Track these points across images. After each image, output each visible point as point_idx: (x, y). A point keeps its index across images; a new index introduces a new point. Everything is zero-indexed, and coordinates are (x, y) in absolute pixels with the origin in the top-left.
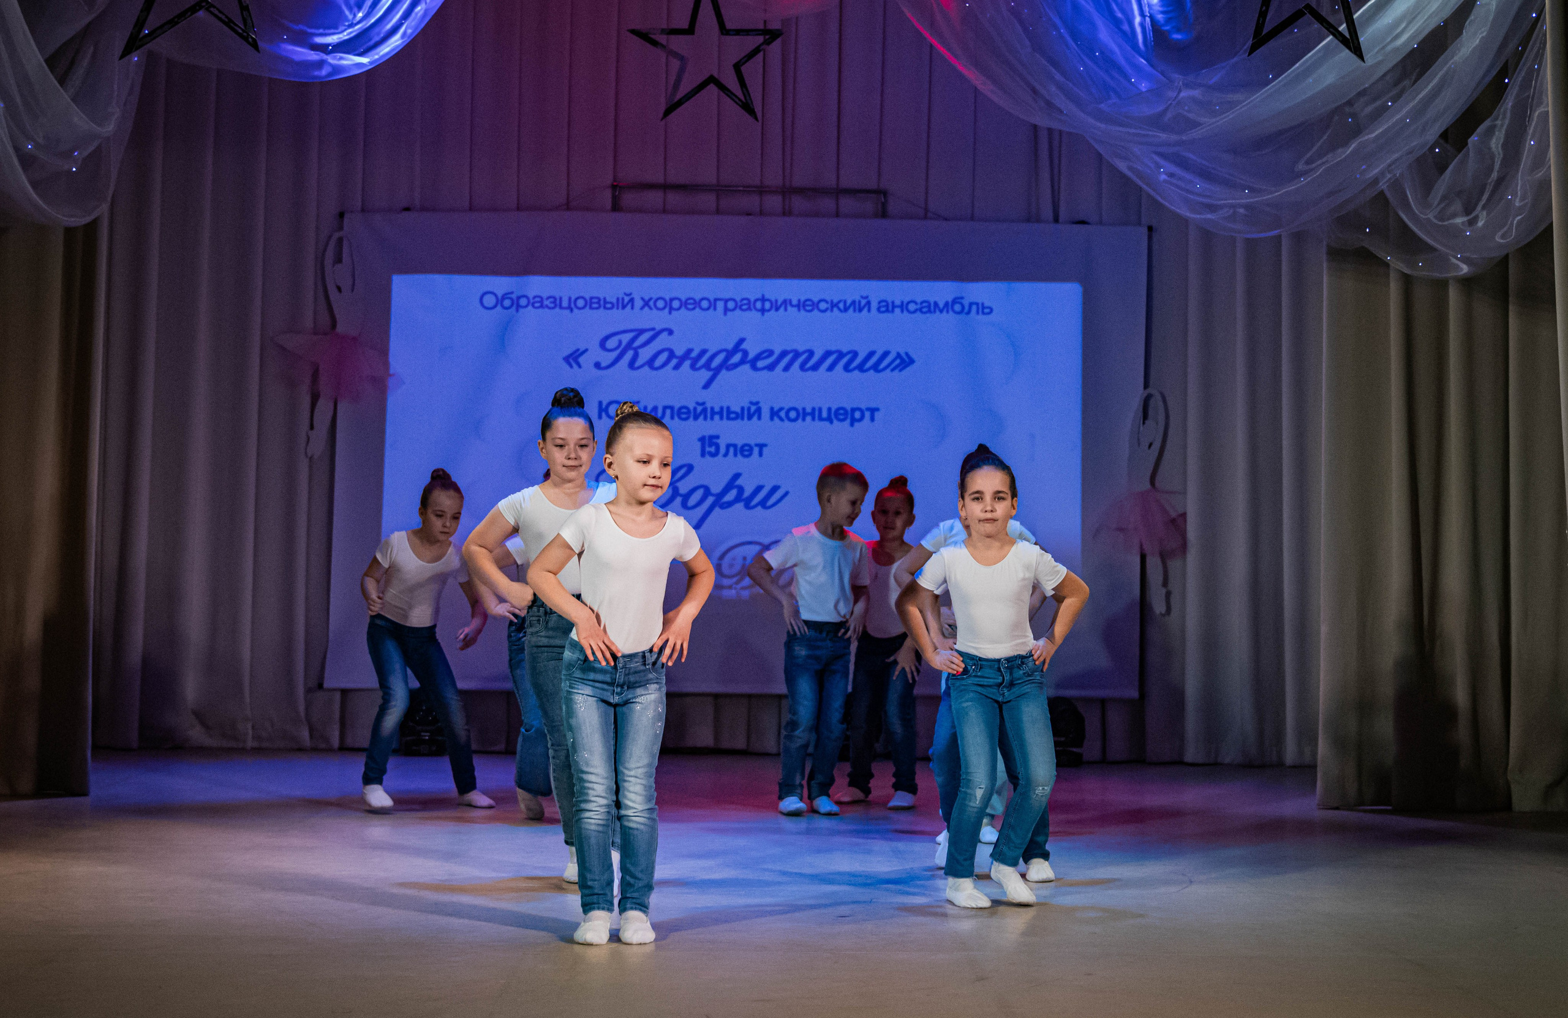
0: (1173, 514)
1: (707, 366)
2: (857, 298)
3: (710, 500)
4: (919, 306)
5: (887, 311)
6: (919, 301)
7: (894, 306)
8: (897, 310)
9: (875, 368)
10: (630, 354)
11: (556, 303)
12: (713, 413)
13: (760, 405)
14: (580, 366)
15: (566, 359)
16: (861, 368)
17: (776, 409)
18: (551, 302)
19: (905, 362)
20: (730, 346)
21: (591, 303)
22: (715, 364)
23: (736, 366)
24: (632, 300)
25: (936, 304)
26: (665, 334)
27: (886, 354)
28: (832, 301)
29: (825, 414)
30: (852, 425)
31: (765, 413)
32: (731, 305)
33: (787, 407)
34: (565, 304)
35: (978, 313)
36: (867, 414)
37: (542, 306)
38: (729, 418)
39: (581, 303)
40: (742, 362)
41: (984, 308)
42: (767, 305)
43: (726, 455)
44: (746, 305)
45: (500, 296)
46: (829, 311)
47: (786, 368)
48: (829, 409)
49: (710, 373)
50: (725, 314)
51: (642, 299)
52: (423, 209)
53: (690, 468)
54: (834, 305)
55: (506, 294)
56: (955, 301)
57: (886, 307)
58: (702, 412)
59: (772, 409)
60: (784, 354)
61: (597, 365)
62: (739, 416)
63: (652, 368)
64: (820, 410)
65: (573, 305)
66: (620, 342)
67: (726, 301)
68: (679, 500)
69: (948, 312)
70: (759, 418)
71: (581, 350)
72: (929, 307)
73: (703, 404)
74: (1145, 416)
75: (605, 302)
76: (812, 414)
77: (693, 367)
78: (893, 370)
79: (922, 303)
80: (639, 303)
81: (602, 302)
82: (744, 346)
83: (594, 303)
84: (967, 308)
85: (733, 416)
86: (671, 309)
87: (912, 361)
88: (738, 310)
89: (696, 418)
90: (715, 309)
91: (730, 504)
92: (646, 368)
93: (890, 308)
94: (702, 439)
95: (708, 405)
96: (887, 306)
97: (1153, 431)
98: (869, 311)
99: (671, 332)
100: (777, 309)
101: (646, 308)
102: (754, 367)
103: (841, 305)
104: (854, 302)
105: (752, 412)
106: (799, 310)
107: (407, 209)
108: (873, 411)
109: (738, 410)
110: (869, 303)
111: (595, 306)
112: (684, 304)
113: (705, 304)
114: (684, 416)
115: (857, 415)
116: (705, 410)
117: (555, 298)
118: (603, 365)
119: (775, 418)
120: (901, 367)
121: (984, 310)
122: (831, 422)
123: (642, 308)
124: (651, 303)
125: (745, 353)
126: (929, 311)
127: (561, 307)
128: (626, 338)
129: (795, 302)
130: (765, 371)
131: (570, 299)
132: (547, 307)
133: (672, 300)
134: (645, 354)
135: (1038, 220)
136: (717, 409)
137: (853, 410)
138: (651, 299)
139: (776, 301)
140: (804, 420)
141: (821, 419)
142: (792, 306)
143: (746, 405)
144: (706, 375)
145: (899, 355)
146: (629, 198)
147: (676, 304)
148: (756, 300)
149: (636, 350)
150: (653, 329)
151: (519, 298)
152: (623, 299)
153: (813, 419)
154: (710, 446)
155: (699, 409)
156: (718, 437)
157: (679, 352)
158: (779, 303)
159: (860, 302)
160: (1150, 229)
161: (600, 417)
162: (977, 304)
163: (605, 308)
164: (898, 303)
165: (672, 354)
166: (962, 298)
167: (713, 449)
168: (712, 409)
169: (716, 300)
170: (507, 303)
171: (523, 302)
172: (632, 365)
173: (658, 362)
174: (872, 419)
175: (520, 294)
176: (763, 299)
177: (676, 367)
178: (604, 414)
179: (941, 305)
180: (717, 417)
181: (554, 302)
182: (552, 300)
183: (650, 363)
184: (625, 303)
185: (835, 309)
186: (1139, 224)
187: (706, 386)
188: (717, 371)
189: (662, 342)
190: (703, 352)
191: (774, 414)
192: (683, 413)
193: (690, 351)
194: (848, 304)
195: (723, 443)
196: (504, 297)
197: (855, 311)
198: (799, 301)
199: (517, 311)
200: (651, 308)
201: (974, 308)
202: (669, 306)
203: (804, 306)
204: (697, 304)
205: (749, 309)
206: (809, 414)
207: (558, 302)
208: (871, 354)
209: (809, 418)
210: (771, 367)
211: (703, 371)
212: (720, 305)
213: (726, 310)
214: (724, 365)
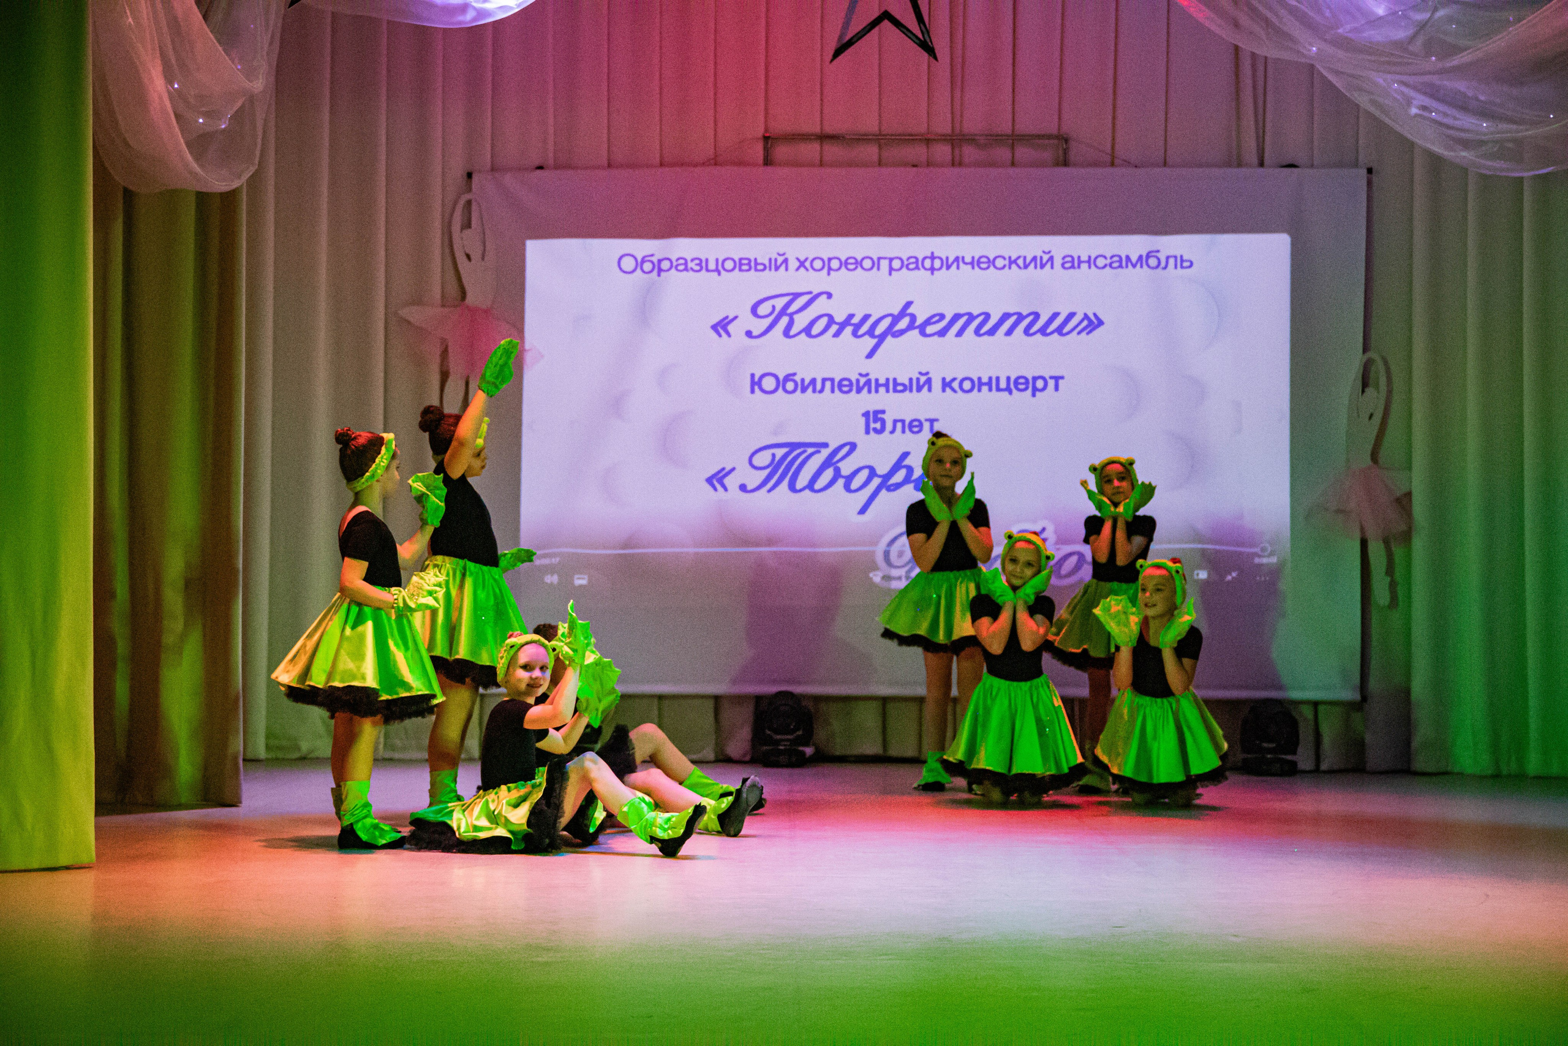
0: (1398, 494)
1: (871, 333)
2: (1039, 254)
3: (876, 481)
4: (1108, 261)
5: (1073, 267)
6: (1108, 255)
7: (1080, 262)
8: (1084, 266)
9: (1059, 331)
10: (785, 320)
11: (702, 265)
12: (878, 385)
13: (930, 375)
14: (729, 335)
15: (714, 327)
16: (1043, 331)
17: (948, 380)
18: (697, 265)
19: (1093, 324)
20: (896, 312)
21: (741, 264)
22: (879, 331)
23: (902, 332)
24: (786, 261)
25: (1128, 258)
26: (824, 296)
27: (1071, 315)
28: (1010, 258)
29: (1003, 385)
30: (1034, 395)
31: (937, 384)
32: (896, 264)
33: (960, 377)
34: (712, 266)
35: (1176, 267)
36: (1051, 383)
37: (686, 269)
38: (895, 391)
39: (729, 265)
40: (911, 327)
41: (1182, 261)
42: (937, 264)
43: (892, 432)
44: (915, 264)
45: (639, 260)
46: (1007, 267)
47: (960, 334)
48: (1008, 379)
49: (875, 341)
50: (890, 274)
51: (798, 259)
52: (557, 167)
53: (853, 446)
54: (1012, 262)
55: (644, 257)
56: (1148, 256)
57: (1072, 263)
58: (867, 385)
59: (944, 379)
60: (957, 317)
61: (749, 334)
62: (907, 388)
63: (809, 335)
64: (998, 379)
65: (720, 268)
66: (774, 307)
67: (891, 260)
68: (841, 482)
69: (1142, 267)
70: (930, 390)
71: (731, 317)
72: (1121, 262)
73: (867, 375)
74: (1365, 385)
75: (756, 264)
76: (989, 384)
77: (855, 334)
78: (1079, 333)
79: (1112, 257)
80: (793, 264)
81: (753, 264)
82: (910, 311)
83: (745, 264)
84: (1163, 264)
85: (900, 388)
86: (830, 269)
87: (1101, 323)
88: (904, 269)
89: (859, 391)
90: (878, 269)
91: (898, 486)
92: (803, 335)
93: (1076, 264)
94: (866, 415)
95: (872, 377)
96: (1073, 261)
97: (1374, 398)
98: (1052, 267)
99: (829, 296)
100: (948, 267)
101: (802, 269)
102: (923, 333)
103: (1020, 262)
104: (1034, 259)
105: (922, 383)
106: (973, 268)
107: (540, 168)
108: (1057, 379)
109: (907, 383)
110: (1051, 259)
111: (745, 267)
112: (844, 264)
113: (867, 264)
114: (845, 389)
115: (1040, 384)
116: (868, 382)
117: (701, 260)
118: (755, 333)
119: (948, 389)
120: (1088, 330)
121: (1182, 263)
122: (1010, 392)
123: (798, 269)
124: (807, 264)
125: (913, 318)
126: (1121, 266)
127: (708, 270)
128: (780, 303)
129: (968, 259)
130: (936, 337)
131: (717, 260)
132: (692, 269)
133: (830, 259)
134: (801, 321)
135: (1240, 165)
136: (882, 381)
137: (1035, 379)
138: (806, 259)
139: (947, 258)
140: (979, 390)
141: (998, 389)
142: (966, 264)
143: (915, 376)
144: (871, 342)
145: (1086, 316)
146: (782, 151)
147: (835, 264)
148: (925, 258)
149: (791, 316)
150: (810, 293)
151: (660, 261)
152: (776, 260)
153: (990, 390)
154: (875, 421)
155: (863, 380)
156: (883, 412)
157: (840, 318)
158: (950, 261)
159: (1041, 258)
160: (1370, 171)
161: (753, 391)
162: (1176, 257)
163: (756, 270)
164: (1084, 258)
165: (831, 320)
166: (1158, 251)
167: (878, 426)
168: (877, 380)
169: (879, 259)
170: (647, 266)
171: (665, 265)
172: (786, 333)
173: (815, 330)
174: (1057, 388)
175: (661, 257)
176: (933, 257)
177: (837, 335)
178: (756, 388)
179: (1134, 259)
180: (882, 390)
181: (700, 264)
182: (697, 262)
183: (807, 330)
184: (778, 264)
185: (1014, 266)
186: (1356, 164)
187: (870, 355)
188: (882, 338)
189: (821, 306)
190: (866, 317)
191: (946, 385)
192: (844, 386)
193: (851, 316)
194: (1028, 261)
195: (889, 418)
196: (643, 261)
197: (1036, 267)
198: (973, 258)
199: (659, 275)
200: (807, 270)
201: (1172, 261)
202: (827, 265)
203: (979, 262)
204: (859, 263)
205: (917, 268)
206: (985, 384)
207: (704, 264)
208: (1055, 315)
209: (985, 388)
210: (942, 333)
211: (867, 337)
212: (884, 264)
213: (891, 269)
214: (889, 332)
